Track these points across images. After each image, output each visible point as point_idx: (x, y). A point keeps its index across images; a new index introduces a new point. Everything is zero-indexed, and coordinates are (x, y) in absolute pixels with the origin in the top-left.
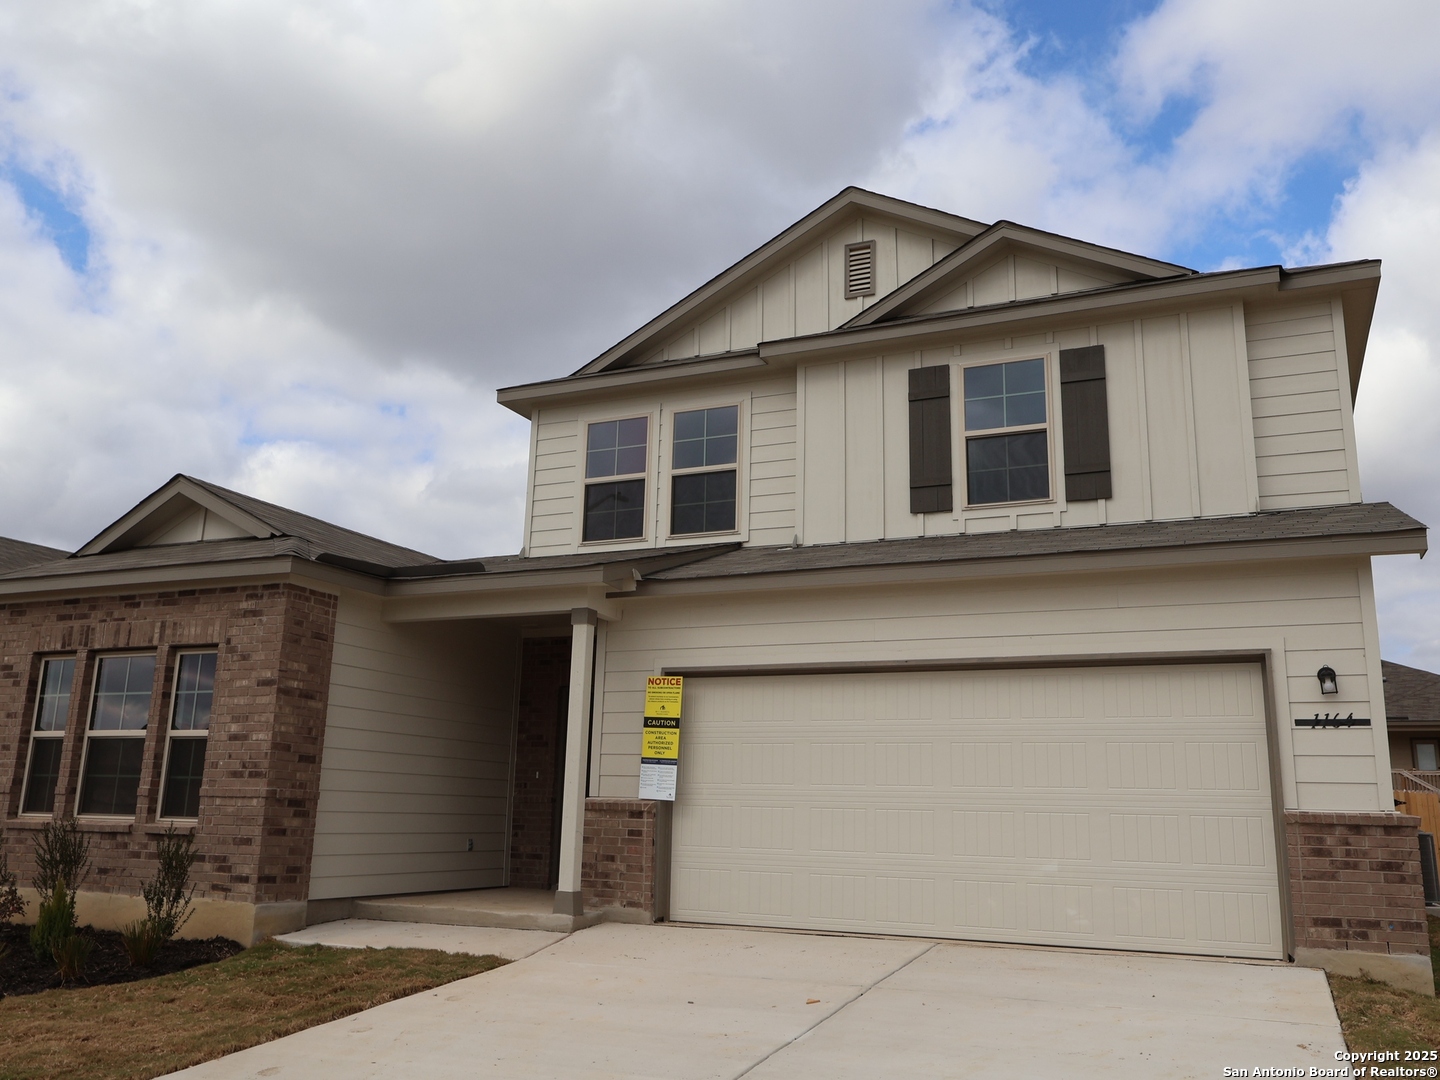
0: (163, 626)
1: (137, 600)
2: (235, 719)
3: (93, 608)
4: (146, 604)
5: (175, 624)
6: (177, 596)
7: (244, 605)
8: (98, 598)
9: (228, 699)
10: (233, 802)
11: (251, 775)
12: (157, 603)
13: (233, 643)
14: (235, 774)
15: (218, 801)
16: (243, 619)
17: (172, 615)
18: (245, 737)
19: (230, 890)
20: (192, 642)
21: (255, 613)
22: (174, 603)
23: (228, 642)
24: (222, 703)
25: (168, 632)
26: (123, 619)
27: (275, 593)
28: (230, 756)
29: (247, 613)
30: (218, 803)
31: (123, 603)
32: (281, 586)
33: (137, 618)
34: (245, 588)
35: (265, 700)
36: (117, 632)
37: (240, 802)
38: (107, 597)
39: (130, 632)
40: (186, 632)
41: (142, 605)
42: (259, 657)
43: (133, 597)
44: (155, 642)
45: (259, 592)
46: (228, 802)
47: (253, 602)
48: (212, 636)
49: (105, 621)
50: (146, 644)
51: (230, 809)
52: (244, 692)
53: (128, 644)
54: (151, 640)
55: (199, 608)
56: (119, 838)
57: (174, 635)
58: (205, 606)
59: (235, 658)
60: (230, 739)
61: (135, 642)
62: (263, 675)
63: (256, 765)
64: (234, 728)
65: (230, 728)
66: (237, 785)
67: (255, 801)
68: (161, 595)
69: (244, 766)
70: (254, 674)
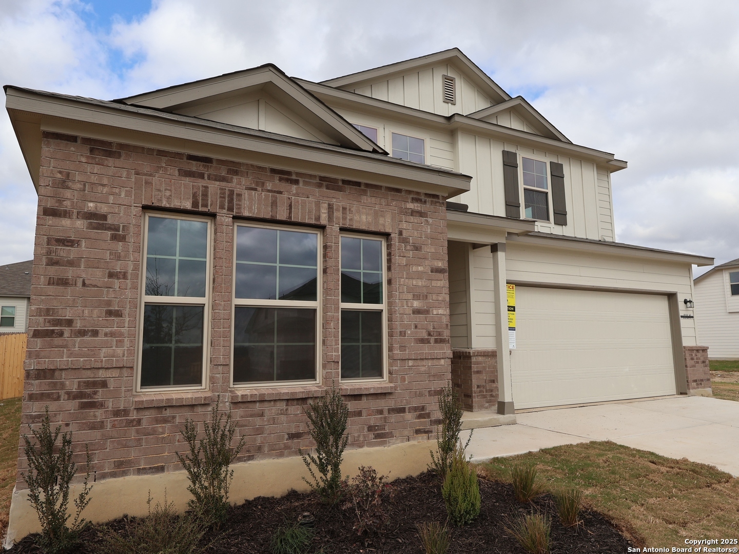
0: (330, 207)
1: (294, 177)
2: (416, 297)
3: (236, 173)
4: (305, 183)
5: (344, 209)
6: (340, 184)
7: (411, 206)
8: (239, 164)
9: (407, 280)
10: (424, 362)
11: (436, 341)
12: (320, 186)
13: (405, 234)
14: (422, 341)
15: (411, 363)
16: (412, 217)
17: (340, 200)
18: (427, 312)
19: (431, 432)
20: (364, 227)
21: (421, 214)
22: (339, 189)
23: (401, 233)
24: (402, 283)
25: (338, 214)
26: (280, 193)
27: (436, 202)
28: (416, 327)
29: (413, 213)
30: (410, 364)
31: (277, 177)
32: (441, 198)
33: (297, 195)
34: (409, 192)
35: (439, 284)
36: (274, 204)
37: (430, 363)
38: (252, 165)
39: (290, 206)
40: (356, 218)
41: (301, 184)
42: (429, 249)
43: (289, 173)
44: (324, 221)
45: (423, 198)
46: (419, 363)
47: (419, 205)
48: (384, 226)
49: (255, 189)
50: (313, 222)
51: (423, 369)
52: (419, 276)
53: (290, 217)
54: (318, 218)
55: (367, 199)
56: (311, 402)
57: (344, 219)
58: (373, 199)
59: (408, 248)
60: (414, 312)
61: (297, 217)
62: (436, 264)
63: (440, 334)
64: (416, 304)
65: (412, 304)
66: (426, 350)
67: (442, 362)
68: (322, 179)
69: (429, 334)
70: (427, 262)
